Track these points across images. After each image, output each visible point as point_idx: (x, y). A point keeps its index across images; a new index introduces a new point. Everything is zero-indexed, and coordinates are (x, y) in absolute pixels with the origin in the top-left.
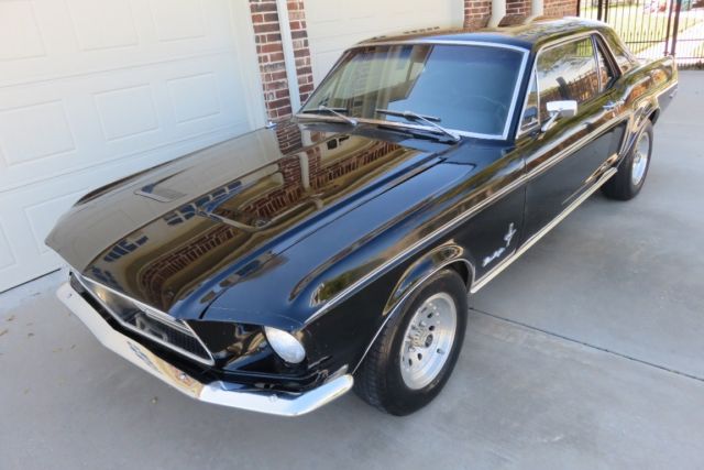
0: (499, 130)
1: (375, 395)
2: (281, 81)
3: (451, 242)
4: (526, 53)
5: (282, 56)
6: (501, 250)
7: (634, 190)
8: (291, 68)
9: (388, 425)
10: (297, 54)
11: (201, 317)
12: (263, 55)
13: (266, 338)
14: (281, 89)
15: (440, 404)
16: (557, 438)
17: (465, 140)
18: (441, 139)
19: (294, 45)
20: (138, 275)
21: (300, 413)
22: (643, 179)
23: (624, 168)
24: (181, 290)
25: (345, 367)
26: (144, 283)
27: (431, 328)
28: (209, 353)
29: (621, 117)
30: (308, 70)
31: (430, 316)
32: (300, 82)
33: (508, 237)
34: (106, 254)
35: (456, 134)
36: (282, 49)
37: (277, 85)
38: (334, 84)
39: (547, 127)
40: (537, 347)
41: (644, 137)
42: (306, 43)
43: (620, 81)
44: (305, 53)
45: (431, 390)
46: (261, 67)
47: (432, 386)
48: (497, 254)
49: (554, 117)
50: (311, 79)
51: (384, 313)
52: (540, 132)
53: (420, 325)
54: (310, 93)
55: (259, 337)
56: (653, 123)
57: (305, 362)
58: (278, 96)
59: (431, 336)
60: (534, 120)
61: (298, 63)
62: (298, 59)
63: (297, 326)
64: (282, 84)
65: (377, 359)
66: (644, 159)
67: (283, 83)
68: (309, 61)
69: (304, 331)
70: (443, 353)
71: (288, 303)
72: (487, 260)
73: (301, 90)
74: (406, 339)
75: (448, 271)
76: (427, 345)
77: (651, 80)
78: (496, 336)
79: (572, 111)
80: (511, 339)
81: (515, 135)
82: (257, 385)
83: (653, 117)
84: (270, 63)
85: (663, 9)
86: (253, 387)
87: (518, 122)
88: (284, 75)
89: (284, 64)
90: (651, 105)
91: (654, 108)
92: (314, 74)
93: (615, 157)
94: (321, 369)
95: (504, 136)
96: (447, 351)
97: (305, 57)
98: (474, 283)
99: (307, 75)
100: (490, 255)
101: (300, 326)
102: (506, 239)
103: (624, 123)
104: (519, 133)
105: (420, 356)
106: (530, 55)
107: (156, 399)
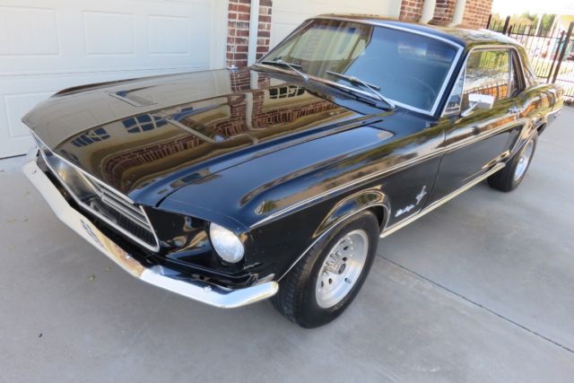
0: (429, 107)
1: (290, 306)
2: (243, 37)
3: (379, 187)
4: (461, 49)
5: (248, 17)
6: (412, 207)
7: (514, 184)
8: (254, 30)
9: (293, 333)
10: (261, 18)
11: (157, 205)
12: (233, 12)
13: (209, 237)
14: (242, 45)
15: (340, 324)
16: (434, 370)
17: (399, 109)
18: (378, 104)
19: (260, 11)
20: (102, 161)
21: (227, 306)
22: (522, 178)
23: (511, 164)
24: (137, 182)
25: (272, 275)
26: (107, 170)
27: (345, 259)
28: (157, 240)
29: (520, 122)
30: (267, 34)
31: (345, 248)
32: (258, 43)
33: (419, 197)
34: (74, 139)
35: (393, 103)
36: (249, 11)
37: (239, 41)
38: (292, 45)
39: (466, 114)
40: (424, 293)
41: (530, 143)
42: (270, 12)
43: (523, 93)
44: (267, 19)
45: (336, 311)
46: (229, 22)
47: (336, 308)
48: (408, 209)
49: (472, 107)
50: (268, 42)
51: (314, 236)
52: (460, 116)
53: (336, 254)
54: (265, 54)
55: (203, 234)
56: (539, 134)
57: (242, 262)
58: (238, 50)
59: (344, 265)
60: (456, 106)
61: (260, 27)
62: (261, 23)
63: (242, 229)
64: (243, 41)
65: (300, 275)
66: (526, 162)
67: (245, 40)
68: (269, 27)
69: (248, 234)
70: (350, 282)
71: (239, 206)
72: (400, 212)
73: (259, 49)
74: (324, 264)
75: (369, 213)
76: (340, 272)
77: (540, 100)
78: (391, 277)
79: (489, 105)
80: (403, 283)
81: (440, 114)
82: (194, 275)
83: (540, 129)
84: (237, 20)
85: (544, 56)
86: (190, 276)
87: (444, 104)
88: (247, 33)
89: (248, 24)
90: (541, 119)
91: (542, 122)
92: (271, 39)
93: (507, 153)
94: (253, 272)
95: (432, 113)
96: (354, 280)
97: (267, 23)
98: (385, 229)
99: (266, 38)
100: (403, 208)
101: (244, 230)
102: (418, 198)
103: (520, 128)
104: (444, 113)
105: (330, 281)
106: (463, 53)
107: (94, 277)
